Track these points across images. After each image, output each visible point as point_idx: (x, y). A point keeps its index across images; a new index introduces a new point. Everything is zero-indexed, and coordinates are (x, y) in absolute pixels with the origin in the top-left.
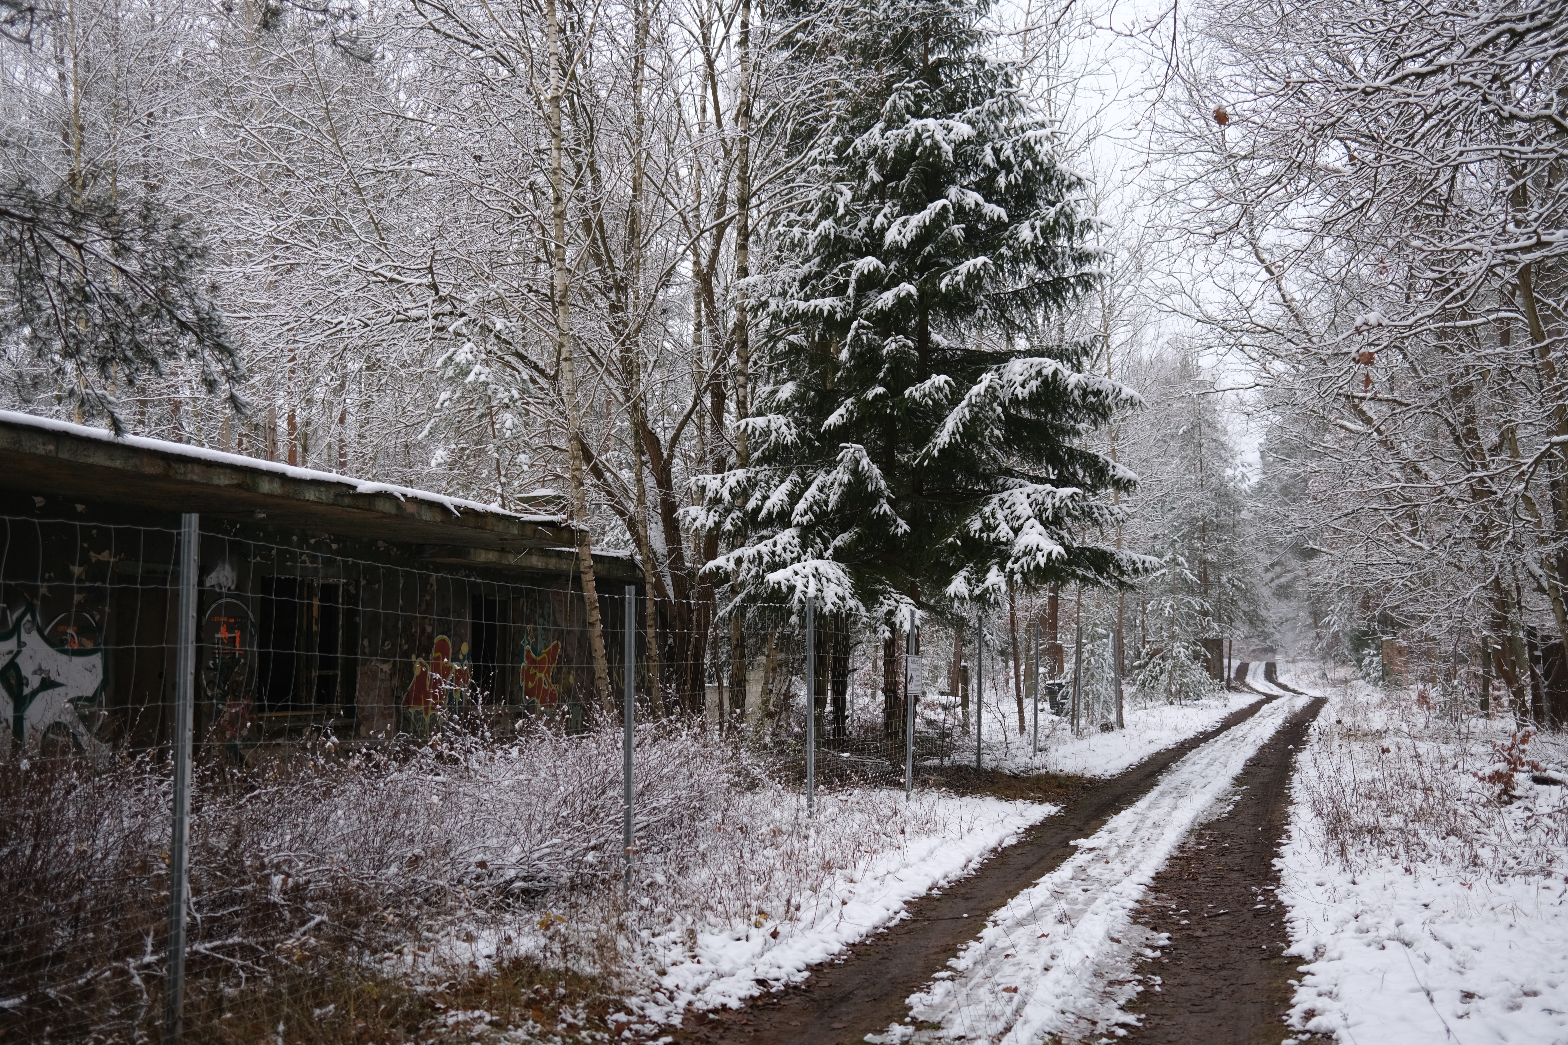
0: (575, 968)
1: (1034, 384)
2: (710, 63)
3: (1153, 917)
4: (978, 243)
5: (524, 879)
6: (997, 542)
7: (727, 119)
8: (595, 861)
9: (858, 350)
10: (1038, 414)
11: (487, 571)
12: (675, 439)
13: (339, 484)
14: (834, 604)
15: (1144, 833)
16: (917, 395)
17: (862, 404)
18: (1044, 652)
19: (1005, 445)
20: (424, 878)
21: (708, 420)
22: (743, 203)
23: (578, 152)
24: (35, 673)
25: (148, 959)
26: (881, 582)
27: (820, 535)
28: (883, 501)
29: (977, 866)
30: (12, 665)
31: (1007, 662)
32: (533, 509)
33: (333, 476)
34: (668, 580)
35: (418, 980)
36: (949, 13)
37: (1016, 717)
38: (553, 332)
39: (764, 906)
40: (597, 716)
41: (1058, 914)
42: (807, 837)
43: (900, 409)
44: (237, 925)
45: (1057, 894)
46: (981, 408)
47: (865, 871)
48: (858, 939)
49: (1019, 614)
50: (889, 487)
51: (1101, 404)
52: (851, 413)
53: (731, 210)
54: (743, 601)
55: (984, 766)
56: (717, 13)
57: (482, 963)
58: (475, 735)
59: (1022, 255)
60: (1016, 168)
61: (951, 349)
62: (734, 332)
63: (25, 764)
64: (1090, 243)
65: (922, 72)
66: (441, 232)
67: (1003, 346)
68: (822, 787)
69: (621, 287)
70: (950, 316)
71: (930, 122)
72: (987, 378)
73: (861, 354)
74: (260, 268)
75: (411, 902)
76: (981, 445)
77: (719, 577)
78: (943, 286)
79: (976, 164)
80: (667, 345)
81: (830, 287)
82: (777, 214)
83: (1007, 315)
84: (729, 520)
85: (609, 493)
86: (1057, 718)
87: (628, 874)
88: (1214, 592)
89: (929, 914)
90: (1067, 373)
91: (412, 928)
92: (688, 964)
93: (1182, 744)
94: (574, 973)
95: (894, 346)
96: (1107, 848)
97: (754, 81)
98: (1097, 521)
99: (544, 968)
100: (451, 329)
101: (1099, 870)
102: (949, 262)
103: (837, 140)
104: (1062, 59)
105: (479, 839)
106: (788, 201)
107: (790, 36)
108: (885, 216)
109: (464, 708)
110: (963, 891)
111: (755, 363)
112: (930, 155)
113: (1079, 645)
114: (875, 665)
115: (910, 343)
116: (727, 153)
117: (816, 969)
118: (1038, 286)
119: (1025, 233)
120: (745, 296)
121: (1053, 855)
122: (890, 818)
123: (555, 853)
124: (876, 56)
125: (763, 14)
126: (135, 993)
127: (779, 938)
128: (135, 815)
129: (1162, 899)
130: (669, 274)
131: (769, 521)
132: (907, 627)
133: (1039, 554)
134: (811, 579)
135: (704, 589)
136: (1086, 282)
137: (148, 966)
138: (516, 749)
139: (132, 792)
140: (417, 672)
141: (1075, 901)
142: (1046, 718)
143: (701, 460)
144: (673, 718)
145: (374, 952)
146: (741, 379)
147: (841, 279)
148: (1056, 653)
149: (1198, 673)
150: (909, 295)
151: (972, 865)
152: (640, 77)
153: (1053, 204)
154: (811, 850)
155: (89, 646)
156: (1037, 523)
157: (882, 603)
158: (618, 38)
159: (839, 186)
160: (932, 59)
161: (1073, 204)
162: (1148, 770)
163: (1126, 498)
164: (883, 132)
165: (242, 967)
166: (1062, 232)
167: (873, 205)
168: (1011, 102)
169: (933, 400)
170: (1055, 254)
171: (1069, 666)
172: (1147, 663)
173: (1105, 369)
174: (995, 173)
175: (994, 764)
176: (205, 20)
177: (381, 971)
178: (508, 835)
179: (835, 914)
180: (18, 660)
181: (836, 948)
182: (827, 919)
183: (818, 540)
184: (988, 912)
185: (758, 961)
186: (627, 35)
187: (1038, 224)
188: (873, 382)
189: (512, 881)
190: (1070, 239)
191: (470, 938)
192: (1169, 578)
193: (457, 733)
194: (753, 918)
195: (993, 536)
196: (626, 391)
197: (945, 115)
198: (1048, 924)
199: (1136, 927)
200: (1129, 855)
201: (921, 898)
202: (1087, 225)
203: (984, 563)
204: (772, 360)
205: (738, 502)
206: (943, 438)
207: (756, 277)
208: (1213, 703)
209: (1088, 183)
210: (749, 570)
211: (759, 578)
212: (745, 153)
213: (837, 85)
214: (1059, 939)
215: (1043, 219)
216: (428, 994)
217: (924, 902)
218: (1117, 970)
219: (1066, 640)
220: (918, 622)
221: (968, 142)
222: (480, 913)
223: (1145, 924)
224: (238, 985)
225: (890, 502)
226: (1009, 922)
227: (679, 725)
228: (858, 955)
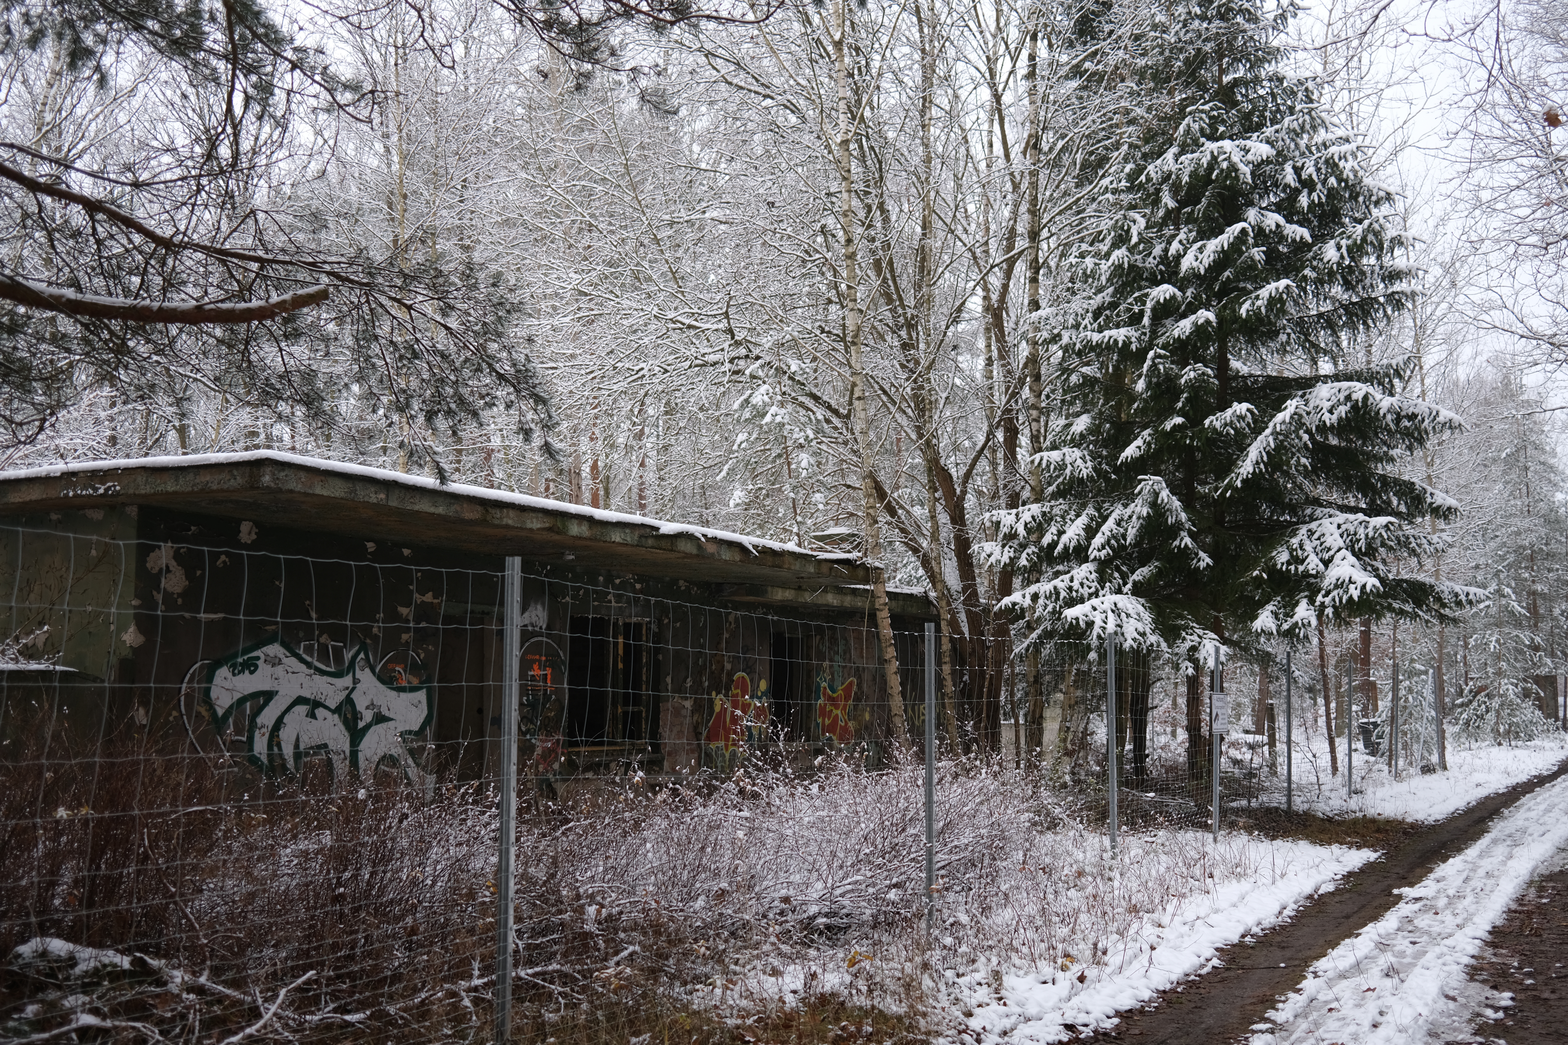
0: (881, 1006)
1: (1343, 410)
2: (997, 97)
3: (1492, 975)
4: (1279, 266)
5: (826, 915)
6: (1306, 575)
7: (1016, 151)
8: (897, 899)
9: (1154, 380)
10: (1350, 441)
11: (784, 609)
12: (968, 475)
13: (643, 526)
14: (1134, 640)
15: (1476, 883)
16: (1218, 425)
17: (1161, 436)
18: (1357, 689)
19: (1311, 474)
20: (730, 912)
21: (1000, 455)
22: (1034, 235)
23: (867, 193)
24: (367, 708)
25: (477, 982)
26: (1183, 617)
27: (1118, 569)
28: (1183, 534)
29: (1293, 913)
30: (349, 701)
31: (1315, 700)
32: (828, 548)
33: (637, 518)
34: (963, 617)
35: (728, 1012)
36: (1245, 31)
37: (1328, 757)
38: (846, 372)
39: (1070, 950)
40: (896, 753)
41: (1385, 966)
42: (1110, 879)
43: (1200, 440)
44: (555, 953)
45: (1383, 946)
46: (1286, 436)
47: (1174, 915)
48: (1168, 987)
49: (1329, 650)
50: (1189, 519)
51: (1417, 428)
52: (1149, 444)
53: (1021, 244)
54: (1039, 637)
55: (1295, 808)
56: (1003, 47)
57: (790, 999)
58: (777, 772)
59: (1327, 276)
60: (1319, 186)
61: (1251, 375)
62: (1026, 366)
63: (362, 794)
64: (1400, 260)
65: (1217, 93)
66: (737, 277)
67: (1306, 371)
68: (1124, 828)
69: (910, 325)
70: (1251, 342)
71: (1227, 144)
72: (1292, 405)
73: (1158, 384)
74: (567, 319)
75: (718, 935)
76: (1286, 474)
77: (1014, 614)
78: (1243, 312)
79: (1276, 185)
80: (958, 381)
81: (1125, 317)
82: (1068, 245)
83: (1312, 338)
84: (1024, 555)
85: (903, 530)
86: (1372, 759)
87: (930, 913)
88: (1545, 626)
89: (1243, 962)
90: (1378, 396)
91: (720, 961)
92: (994, 1005)
93: (1514, 788)
94: (880, 1011)
95: (1192, 374)
96: (1434, 898)
97: (1042, 113)
98: (1414, 551)
99: (849, 1005)
100: (747, 372)
101: (1427, 922)
102: (1249, 287)
103: (1129, 167)
104: (1364, 69)
105: (782, 874)
106: (1079, 232)
107: (1077, 66)
108: (1180, 242)
109: (764, 744)
110: (1279, 939)
111: (1048, 397)
112: (1226, 178)
113: (1396, 683)
114: (1175, 703)
115: (1210, 371)
116: (1016, 187)
117: (1126, 1016)
118: (1345, 307)
119: (1330, 253)
120: (1037, 329)
121: (1376, 903)
122: (1196, 861)
123: (856, 890)
124: (1168, 80)
125: (1050, 45)
126: (465, 1014)
127: (1087, 983)
128: (460, 844)
129: (1501, 955)
130: (959, 310)
131: (1066, 556)
132: (1211, 663)
133: (1352, 586)
134: (1111, 615)
135: (999, 625)
136: (1396, 301)
137: (476, 989)
138: (816, 785)
139: (456, 822)
140: (717, 709)
141: (1402, 954)
142: (1360, 758)
143: (995, 496)
144: (972, 755)
145: (685, 983)
146: (1035, 413)
147: (1136, 309)
148: (1370, 690)
149: (1529, 712)
150: (1208, 322)
151: (1286, 912)
152: (928, 116)
153: (1360, 222)
154: (1116, 892)
155: (415, 682)
156: (1348, 554)
157: (1184, 639)
158: (906, 79)
159: (1132, 214)
160: (1226, 79)
161: (1382, 221)
162: (1477, 815)
163: (1443, 526)
164: (1177, 157)
165: (560, 993)
166: (1370, 249)
167: (1168, 232)
168: (1312, 118)
169: (1235, 429)
170: (1363, 273)
171: (1384, 704)
172: (1471, 702)
173: (1418, 391)
174: (1297, 192)
175: (1306, 806)
176: (513, 88)
177: (690, 1002)
178: (810, 871)
179: (1144, 959)
180: (353, 696)
181: (1146, 995)
182: (1136, 964)
183: (1116, 575)
184: (1306, 962)
185: (1066, 1006)
186: (913, 77)
187: (1344, 243)
188: (1170, 412)
189: (814, 917)
190: (1379, 258)
191: (776, 973)
192: (1493, 611)
193: (759, 769)
194: (1060, 961)
195: (1301, 568)
196: (918, 429)
197: (1241, 135)
198: (1374, 977)
199: (1473, 984)
200: (1460, 906)
201: (1234, 946)
202: (1398, 241)
203: (1292, 597)
204: (1065, 392)
205: (1033, 537)
206: (1246, 468)
207: (1048, 310)
208: (1547, 744)
209: (1397, 197)
210: (1046, 606)
211: (1056, 614)
212: (1034, 185)
213: (1127, 112)
214: (1387, 994)
215: (1349, 237)
216: (738, 1027)
217: (1237, 950)
218: (1455, 1030)
219: (1380, 676)
220: (1223, 658)
221: (1268, 161)
222: (785, 948)
223: (1484, 982)
224: (559, 1010)
225: (1191, 534)
226: (1330, 974)
227: (978, 763)
228: (1169, 1003)
